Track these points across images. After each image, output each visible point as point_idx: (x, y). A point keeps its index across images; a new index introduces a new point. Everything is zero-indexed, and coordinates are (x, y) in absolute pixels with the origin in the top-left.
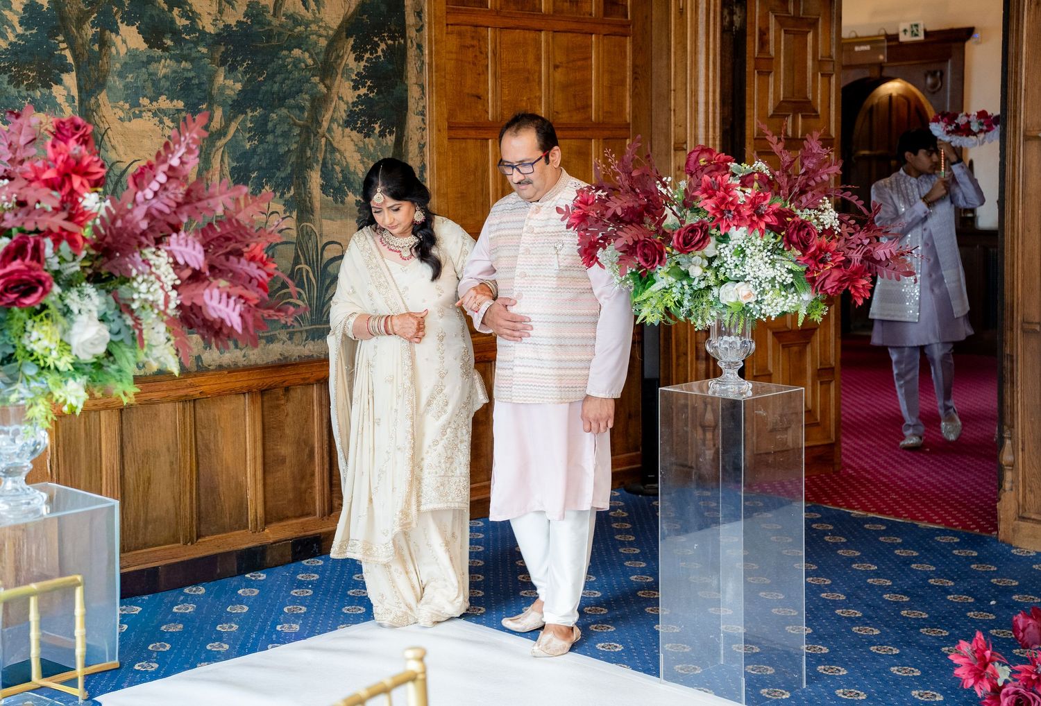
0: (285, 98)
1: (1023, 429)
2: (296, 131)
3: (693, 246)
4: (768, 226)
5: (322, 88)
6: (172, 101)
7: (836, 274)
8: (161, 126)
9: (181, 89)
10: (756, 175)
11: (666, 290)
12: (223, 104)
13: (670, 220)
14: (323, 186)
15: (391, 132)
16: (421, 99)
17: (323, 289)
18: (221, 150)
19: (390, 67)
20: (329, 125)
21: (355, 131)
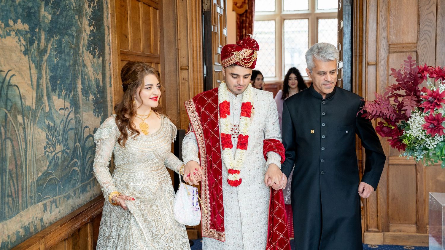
0: (67, 29)
2: (72, 52)
5: (79, 23)
6: (23, 24)
9: (27, 16)
12: (45, 30)
14: (82, 89)
15: (101, 55)
16: (108, 35)
17: (84, 158)
18: (45, 63)
19: (99, 14)
20: (83, 49)
21: (90, 54)
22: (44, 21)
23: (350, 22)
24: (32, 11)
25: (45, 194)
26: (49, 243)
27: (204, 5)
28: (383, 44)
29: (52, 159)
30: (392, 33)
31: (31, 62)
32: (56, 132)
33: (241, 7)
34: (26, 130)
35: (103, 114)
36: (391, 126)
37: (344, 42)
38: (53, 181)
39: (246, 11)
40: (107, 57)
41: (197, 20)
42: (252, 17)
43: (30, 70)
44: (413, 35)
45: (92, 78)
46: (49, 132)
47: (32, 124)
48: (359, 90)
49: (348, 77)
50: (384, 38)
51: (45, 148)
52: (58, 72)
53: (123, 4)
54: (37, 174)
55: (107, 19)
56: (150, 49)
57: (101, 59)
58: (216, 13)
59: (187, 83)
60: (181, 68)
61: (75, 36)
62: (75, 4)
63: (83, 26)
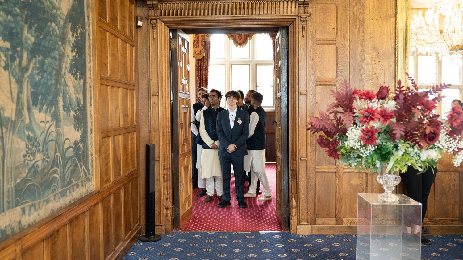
0: (50, 52)
1: (301, 194)
5: (62, 48)
6: (4, 41)
9: (9, 35)
12: (27, 50)
14: (63, 106)
15: (82, 78)
16: (90, 62)
17: (65, 167)
18: (27, 80)
19: (81, 43)
20: (65, 71)
21: (72, 76)
22: (26, 42)
23: (286, 61)
24: (15, 31)
25: (24, 199)
26: (26, 244)
27: (171, 44)
28: (311, 79)
29: (32, 167)
30: (318, 71)
31: (12, 77)
32: (36, 143)
33: (199, 54)
34: (5, 139)
35: (83, 129)
36: (329, 138)
37: (281, 77)
38: (32, 187)
39: (203, 57)
40: (88, 80)
41: (166, 56)
42: (208, 62)
43: (10, 84)
44: (333, 72)
45: (74, 97)
46: (28, 142)
47: (11, 134)
48: (294, 114)
49: (285, 104)
50: (312, 74)
51: (25, 156)
52: (40, 88)
53: (104, 37)
54: (16, 180)
55: (89, 48)
56: (127, 77)
57: (82, 81)
58: (181, 52)
59: (157, 107)
60: (152, 94)
61: (58, 59)
62: (59, 32)
63: (66, 51)
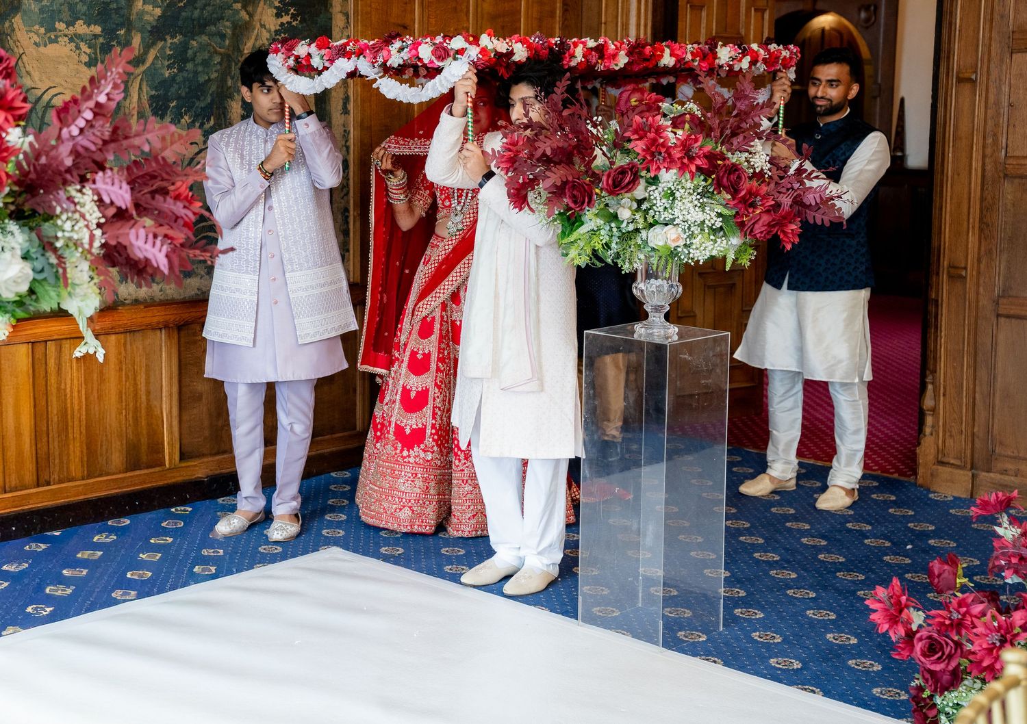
0: (206, 25)
1: (945, 374)
2: (217, 59)
3: (622, 189)
4: (699, 168)
5: (243, 14)
6: (89, 25)
7: (766, 218)
8: (78, 52)
9: (98, 14)
10: (688, 116)
11: (594, 232)
12: (141, 30)
13: (600, 161)
16: (345, 28)
18: (140, 77)
22: (141, 19)
24: (113, 6)
52: (173, 89)
55: (345, 1)
61: (229, 35)
63: (256, 18)
